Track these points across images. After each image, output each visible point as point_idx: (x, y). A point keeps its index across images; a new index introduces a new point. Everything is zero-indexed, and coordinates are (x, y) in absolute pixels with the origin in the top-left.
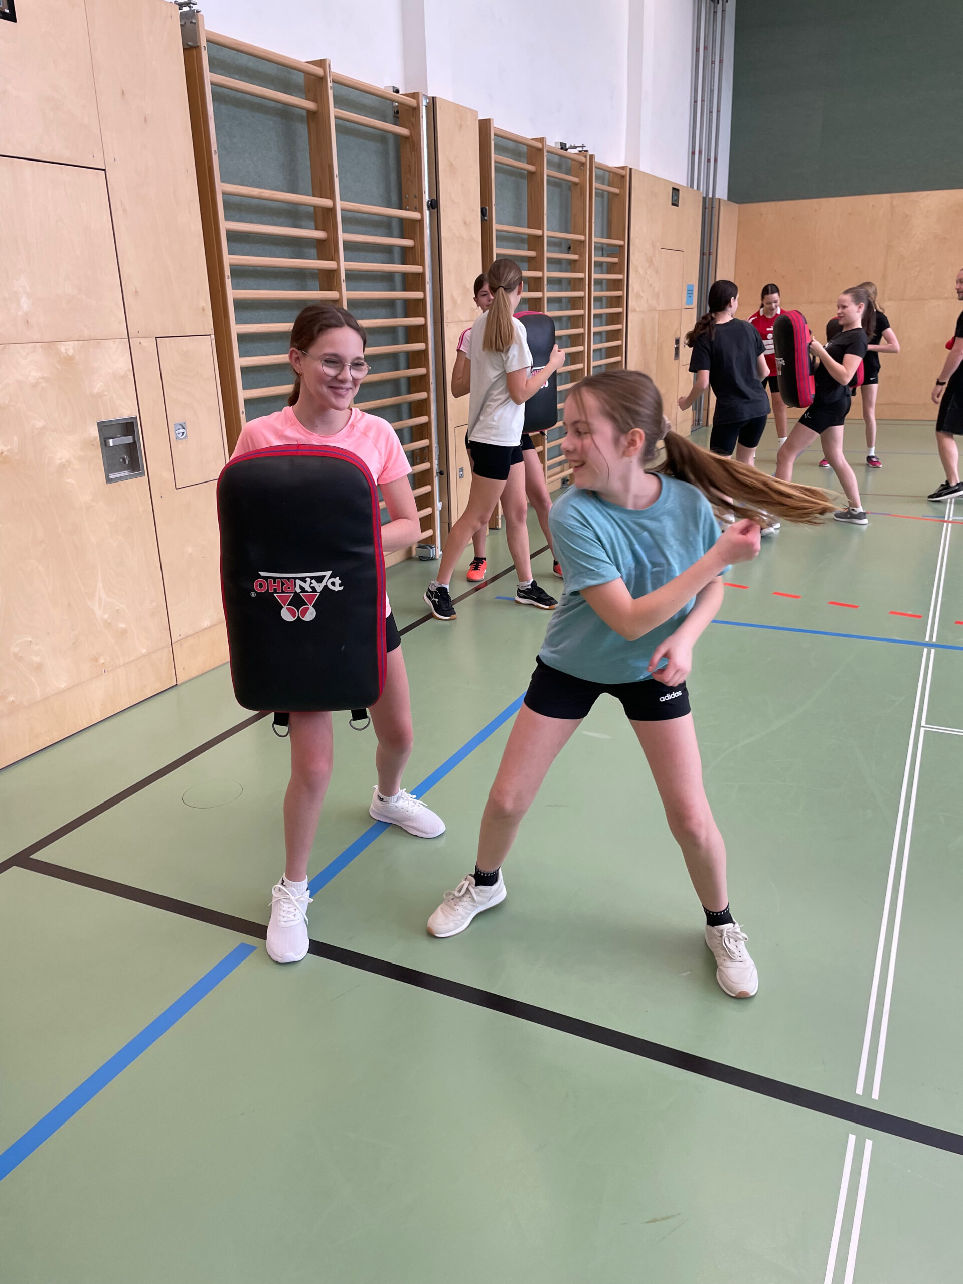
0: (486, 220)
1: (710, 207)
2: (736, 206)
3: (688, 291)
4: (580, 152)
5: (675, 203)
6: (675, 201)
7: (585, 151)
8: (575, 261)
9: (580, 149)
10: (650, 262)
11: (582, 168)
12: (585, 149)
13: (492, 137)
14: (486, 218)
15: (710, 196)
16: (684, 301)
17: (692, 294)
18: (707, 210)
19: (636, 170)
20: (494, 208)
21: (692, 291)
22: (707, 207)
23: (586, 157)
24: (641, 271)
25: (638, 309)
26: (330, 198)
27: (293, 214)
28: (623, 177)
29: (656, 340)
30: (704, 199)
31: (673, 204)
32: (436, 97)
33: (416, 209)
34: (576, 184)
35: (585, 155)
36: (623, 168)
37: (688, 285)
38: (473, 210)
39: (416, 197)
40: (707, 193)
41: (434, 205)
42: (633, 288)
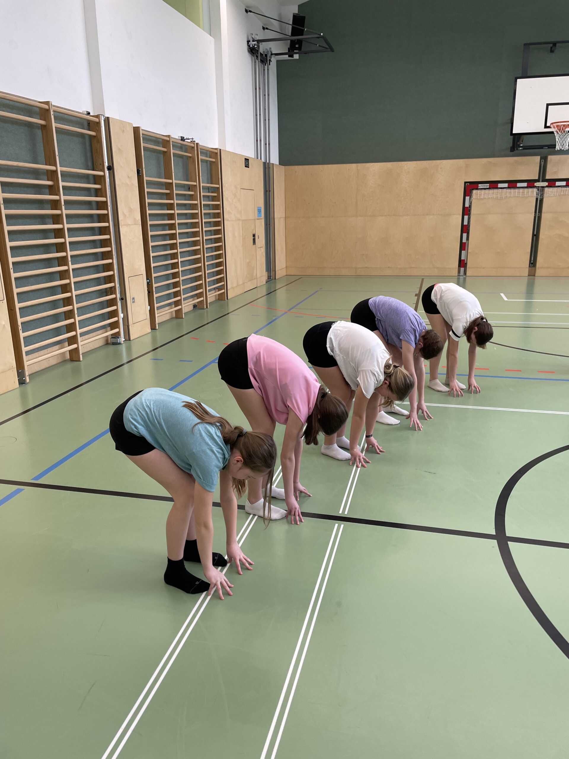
0: (140, 175)
1: (268, 168)
2: (283, 167)
3: (258, 210)
4: (191, 141)
5: (247, 166)
6: (247, 165)
7: (194, 141)
8: (192, 195)
9: (191, 140)
10: (235, 195)
11: (193, 149)
12: (193, 140)
13: (141, 135)
14: (140, 174)
15: (268, 162)
16: (256, 215)
17: (261, 211)
18: (267, 169)
19: (223, 150)
20: (144, 170)
21: (261, 210)
22: (267, 167)
23: (194, 144)
24: (229, 200)
25: (229, 219)
26: (55, 166)
27: (36, 174)
28: (216, 153)
29: (241, 235)
30: (264, 163)
31: (246, 167)
32: (109, 117)
33: (101, 170)
34: (190, 157)
35: (194, 143)
36: (216, 149)
37: (258, 207)
38: (133, 171)
39: (101, 165)
40: (266, 161)
41: (111, 168)
42: (226, 209)
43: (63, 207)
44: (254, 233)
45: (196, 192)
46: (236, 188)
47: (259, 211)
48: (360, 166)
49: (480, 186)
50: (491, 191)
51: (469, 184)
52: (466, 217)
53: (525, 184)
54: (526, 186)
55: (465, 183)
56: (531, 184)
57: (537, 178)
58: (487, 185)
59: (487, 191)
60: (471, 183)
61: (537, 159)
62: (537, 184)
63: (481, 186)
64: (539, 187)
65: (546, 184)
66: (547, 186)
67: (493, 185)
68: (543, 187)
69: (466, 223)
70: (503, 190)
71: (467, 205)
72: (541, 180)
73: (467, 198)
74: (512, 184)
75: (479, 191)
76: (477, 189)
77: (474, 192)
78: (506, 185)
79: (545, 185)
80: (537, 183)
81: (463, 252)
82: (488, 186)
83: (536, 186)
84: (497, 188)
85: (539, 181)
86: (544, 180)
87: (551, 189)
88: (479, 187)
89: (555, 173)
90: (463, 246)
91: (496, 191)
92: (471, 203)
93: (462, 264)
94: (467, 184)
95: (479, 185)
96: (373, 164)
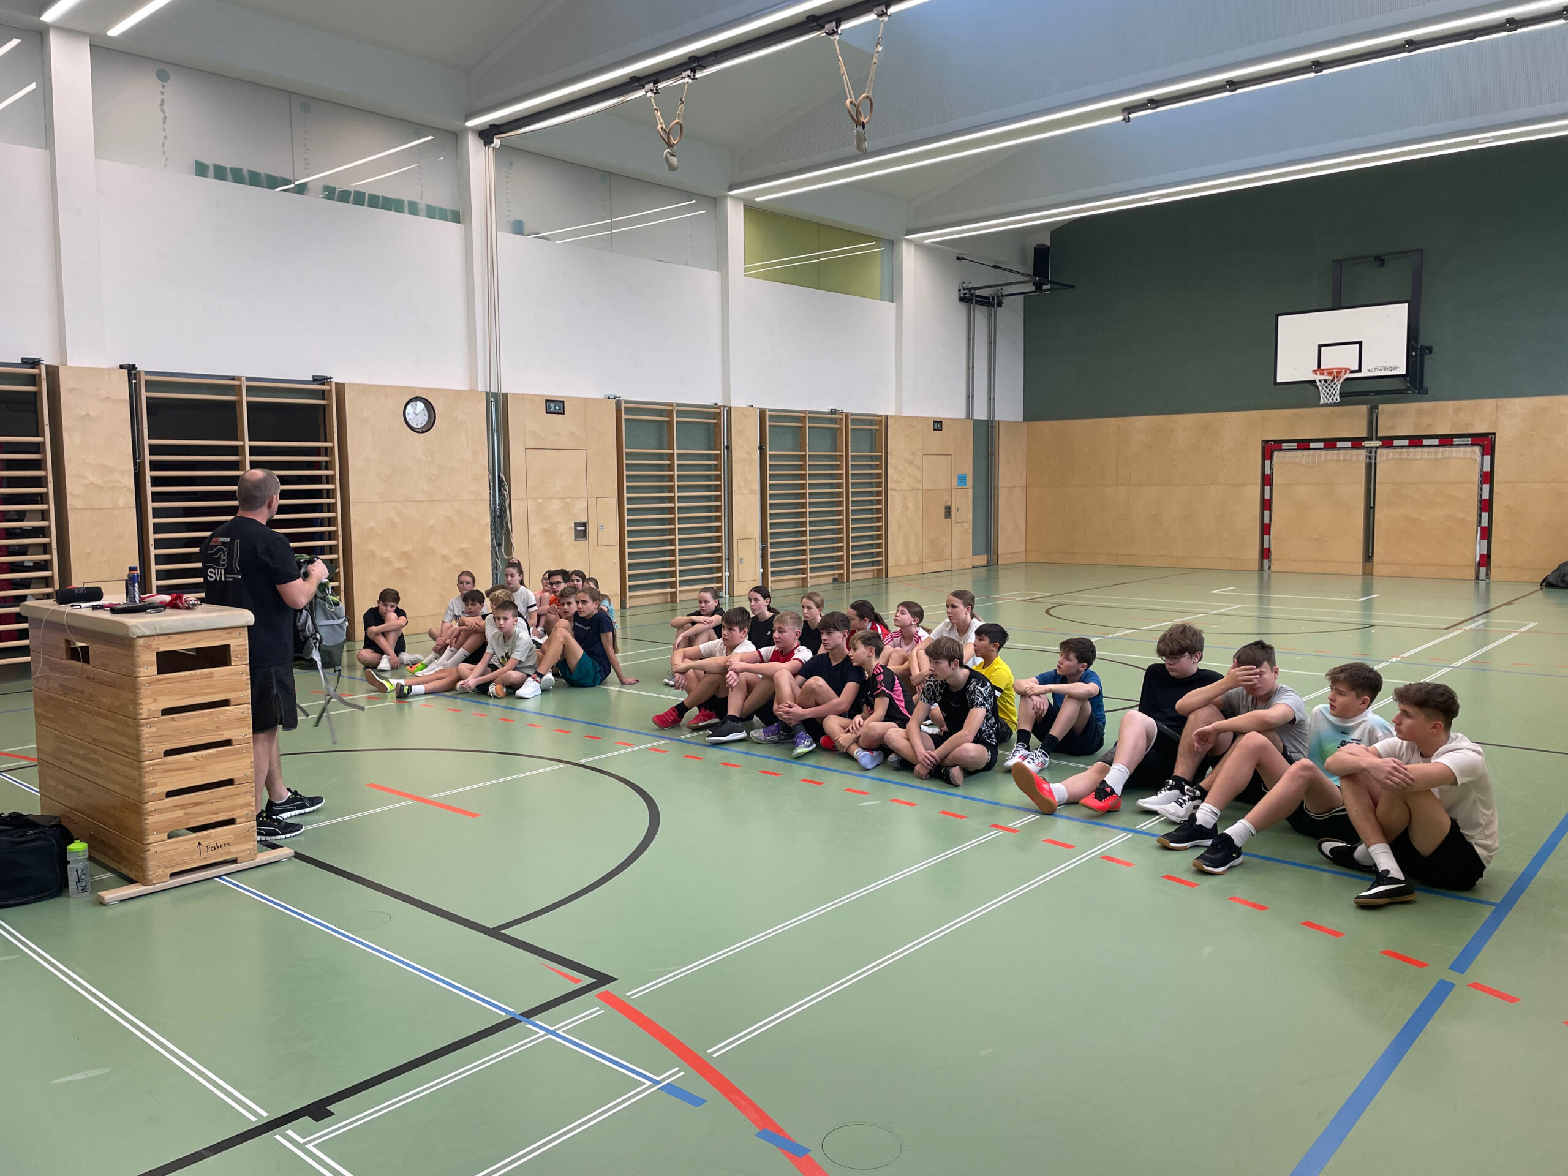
0: (763, 450)
2: (1023, 423)
3: (959, 478)
5: (939, 429)
6: (939, 427)
10: (909, 461)
11: (841, 420)
13: (768, 414)
16: (956, 484)
17: (966, 479)
18: (989, 428)
20: (768, 445)
22: (989, 426)
23: (843, 415)
24: (899, 468)
25: (898, 488)
26: (672, 449)
29: (921, 506)
31: (936, 430)
32: (732, 406)
33: (718, 449)
34: (838, 428)
36: (878, 415)
37: (960, 475)
38: (753, 448)
39: (718, 445)
41: (729, 447)
42: (892, 478)
43: (676, 480)
44: (949, 504)
45: (842, 462)
46: (913, 454)
47: (962, 479)
48: (1121, 421)
49: (1285, 446)
50: (1300, 453)
51: (1269, 443)
52: (1267, 488)
53: (1349, 444)
54: (1350, 446)
55: (1263, 441)
56: (1357, 443)
57: (1365, 436)
58: (1294, 445)
59: (1294, 453)
60: (1272, 442)
61: (1364, 409)
62: (1366, 444)
64: (1371, 447)
65: (1379, 443)
66: (1381, 447)
67: (1303, 445)
68: (1375, 448)
69: (1267, 497)
70: (1315, 451)
71: (1267, 472)
72: (1374, 438)
73: (1267, 462)
74: (1330, 444)
75: (1282, 453)
76: (1281, 450)
77: (1276, 454)
78: (1321, 445)
79: (1378, 445)
80: (1366, 442)
81: (1266, 537)
83: (1365, 448)
84: (1309, 449)
85: (1372, 440)
86: (1378, 439)
87: (1385, 451)
88: (1283, 448)
89: (1392, 428)
90: (1265, 529)
91: (1306, 452)
92: (1272, 469)
93: (1265, 553)
94: (1266, 443)
95: (1283, 445)
96: (1138, 417)
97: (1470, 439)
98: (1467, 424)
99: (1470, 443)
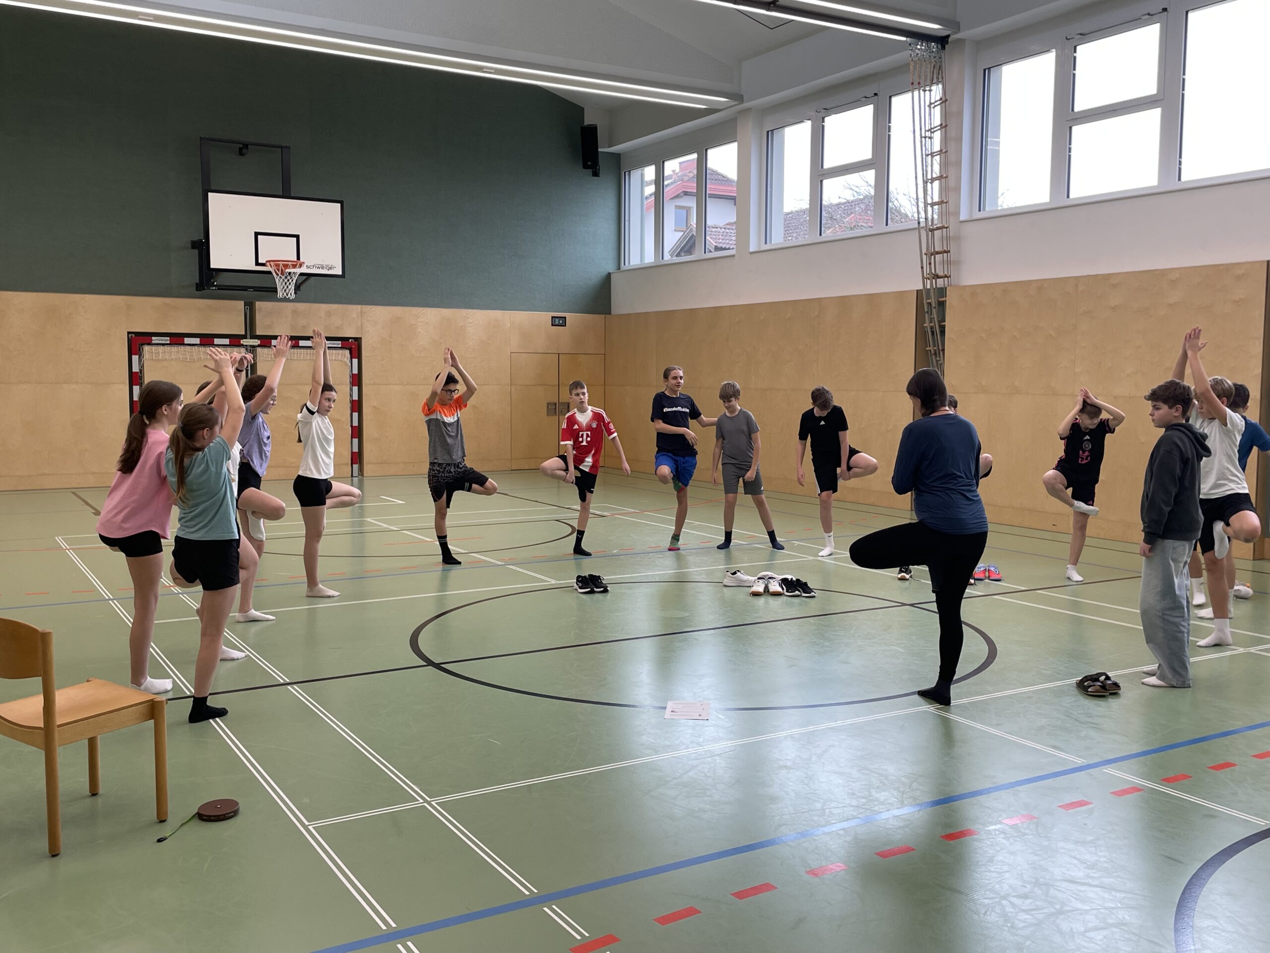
50: (175, 349)
51: (133, 335)
53: (226, 341)
54: (228, 343)
55: (129, 333)
56: (235, 341)
57: (243, 333)
59: (167, 348)
60: (137, 334)
61: (240, 304)
62: (244, 342)
63: (156, 340)
64: (246, 346)
65: (257, 342)
66: (259, 346)
67: (177, 339)
68: (254, 347)
70: (193, 348)
71: (136, 368)
72: (248, 336)
73: (135, 358)
74: (207, 340)
75: (154, 348)
76: (150, 344)
77: (146, 348)
78: (197, 341)
79: (257, 344)
80: (244, 340)
82: (167, 340)
84: (184, 344)
85: (246, 338)
86: (254, 337)
88: (153, 342)
89: (269, 327)
91: (181, 348)
92: (141, 366)
94: (130, 335)
95: (153, 338)
97: (340, 342)
98: (338, 328)
99: (340, 346)
